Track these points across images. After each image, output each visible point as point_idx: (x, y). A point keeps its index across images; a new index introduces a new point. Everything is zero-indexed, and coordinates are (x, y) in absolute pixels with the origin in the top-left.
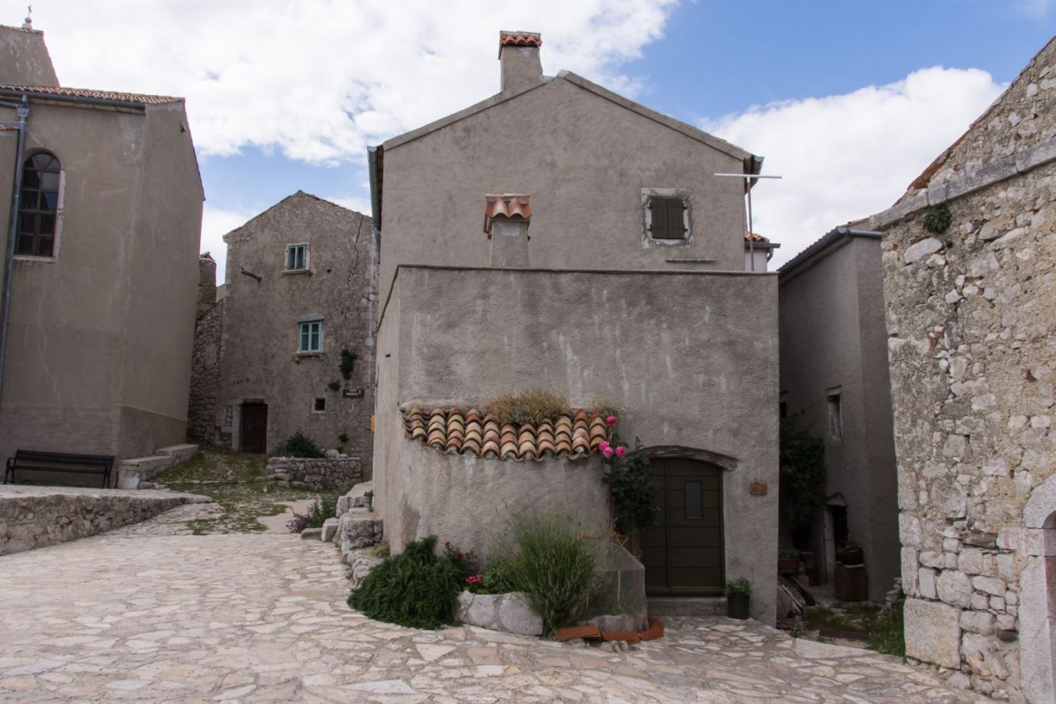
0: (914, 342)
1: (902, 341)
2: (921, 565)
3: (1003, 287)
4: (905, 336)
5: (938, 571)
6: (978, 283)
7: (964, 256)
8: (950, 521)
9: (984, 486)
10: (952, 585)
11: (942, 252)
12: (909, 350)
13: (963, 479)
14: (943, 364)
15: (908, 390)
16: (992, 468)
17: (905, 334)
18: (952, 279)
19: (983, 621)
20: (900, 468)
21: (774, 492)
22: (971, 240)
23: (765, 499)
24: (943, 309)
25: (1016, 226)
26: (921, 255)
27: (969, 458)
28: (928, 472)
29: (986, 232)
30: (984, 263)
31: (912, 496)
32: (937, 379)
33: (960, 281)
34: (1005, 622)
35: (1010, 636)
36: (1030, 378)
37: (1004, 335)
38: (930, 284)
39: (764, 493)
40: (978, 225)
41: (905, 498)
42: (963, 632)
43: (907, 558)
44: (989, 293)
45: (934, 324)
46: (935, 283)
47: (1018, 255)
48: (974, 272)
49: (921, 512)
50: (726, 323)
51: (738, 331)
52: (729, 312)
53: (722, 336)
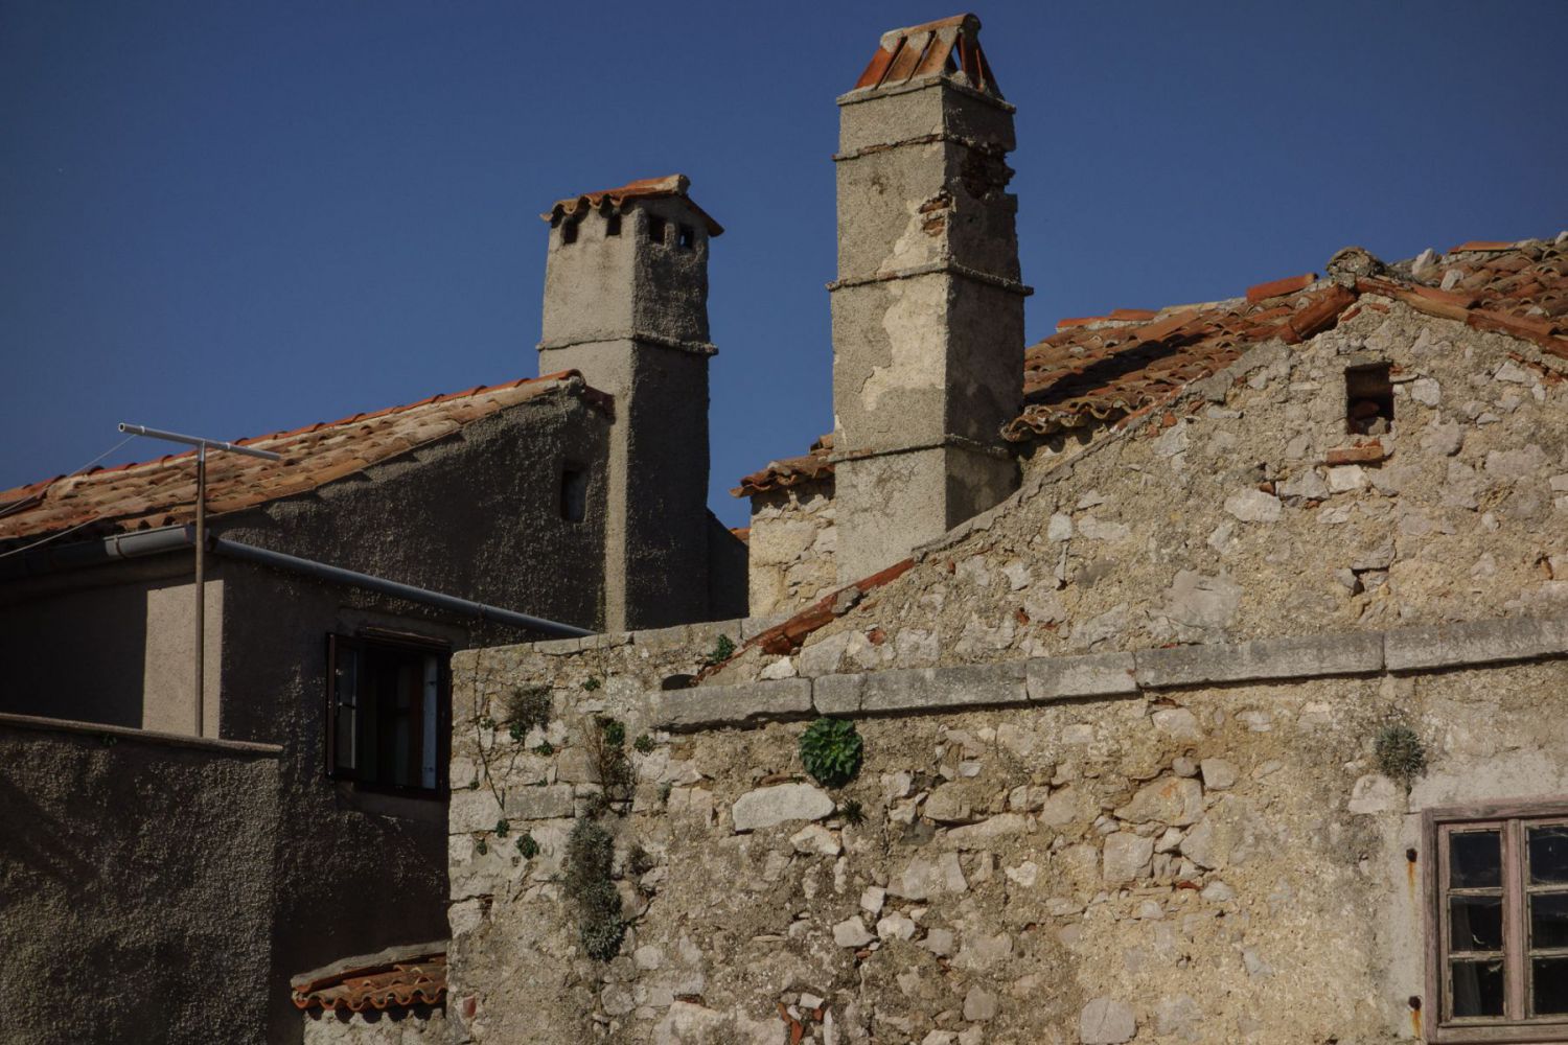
0: (743, 1021)
1: (713, 1017)
4: (722, 1005)
6: (917, 913)
7: (886, 846)
11: (833, 824)
17: (721, 1001)
18: (853, 893)
22: (904, 813)
24: (827, 958)
25: (1007, 807)
26: (779, 819)
29: (938, 804)
30: (934, 872)
33: (872, 900)
38: (798, 893)
40: (923, 783)
44: (939, 940)
45: (800, 987)
46: (809, 893)
47: (1011, 872)
48: (908, 886)
50: (157, 889)
51: (178, 916)
52: (161, 855)
53: (138, 930)
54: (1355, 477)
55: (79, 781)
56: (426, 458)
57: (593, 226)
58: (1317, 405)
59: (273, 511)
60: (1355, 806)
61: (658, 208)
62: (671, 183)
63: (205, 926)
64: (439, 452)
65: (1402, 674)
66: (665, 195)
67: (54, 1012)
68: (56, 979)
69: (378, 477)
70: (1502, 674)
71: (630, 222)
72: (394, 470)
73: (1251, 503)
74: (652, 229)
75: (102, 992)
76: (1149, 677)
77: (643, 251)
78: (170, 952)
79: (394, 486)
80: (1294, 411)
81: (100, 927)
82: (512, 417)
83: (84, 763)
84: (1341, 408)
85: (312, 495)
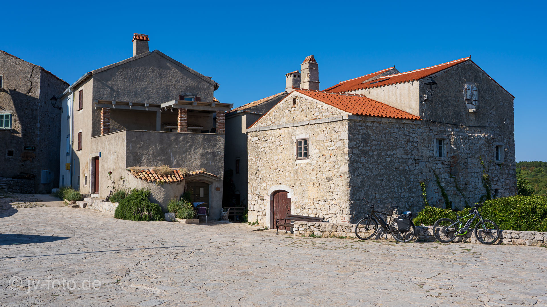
0: (253, 158)
2: (251, 204)
3: (267, 150)
4: (251, 157)
5: (254, 205)
6: (264, 148)
7: (262, 142)
8: (257, 195)
9: (262, 188)
10: (256, 207)
11: (258, 141)
12: (252, 160)
13: (259, 186)
14: (257, 163)
15: (251, 168)
16: (264, 184)
19: (260, 213)
20: (249, 184)
21: (222, 190)
22: (263, 140)
23: (220, 191)
24: (258, 152)
25: (270, 139)
26: (255, 140)
27: (260, 183)
28: (254, 185)
29: (266, 139)
30: (265, 145)
31: (250, 190)
32: (256, 166)
33: (261, 147)
34: (264, 213)
35: (265, 215)
36: (270, 168)
37: (267, 159)
38: (256, 147)
39: (219, 190)
40: (265, 137)
41: (249, 191)
42: (258, 216)
43: (249, 203)
44: (265, 151)
45: (256, 155)
47: (270, 145)
48: (263, 146)
49: (252, 193)
50: (212, 147)
51: (214, 149)
52: (212, 144)
53: (210, 151)
54: (293, 109)
55: (204, 138)
56: (269, 101)
57: (289, 76)
58: (291, 102)
59: (251, 108)
60: (292, 139)
61: (295, 74)
62: (297, 71)
63: (217, 150)
64: (270, 101)
65: (295, 127)
66: (296, 72)
67: (202, 158)
68: (202, 155)
69: (263, 104)
70: (302, 127)
71: (292, 76)
72: (265, 103)
73: (287, 111)
74: (295, 76)
75: (207, 156)
76: (278, 127)
77: (293, 79)
78: (213, 153)
79: (265, 104)
80: (289, 103)
81: (206, 151)
82: (279, 96)
83: (205, 137)
84: (292, 102)
85: (256, 106)
